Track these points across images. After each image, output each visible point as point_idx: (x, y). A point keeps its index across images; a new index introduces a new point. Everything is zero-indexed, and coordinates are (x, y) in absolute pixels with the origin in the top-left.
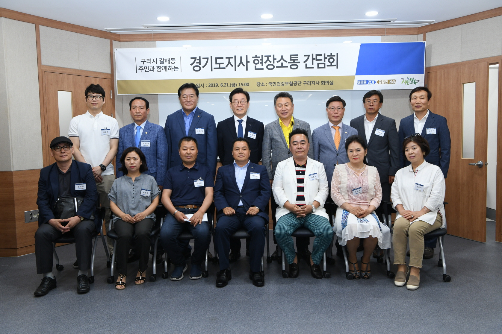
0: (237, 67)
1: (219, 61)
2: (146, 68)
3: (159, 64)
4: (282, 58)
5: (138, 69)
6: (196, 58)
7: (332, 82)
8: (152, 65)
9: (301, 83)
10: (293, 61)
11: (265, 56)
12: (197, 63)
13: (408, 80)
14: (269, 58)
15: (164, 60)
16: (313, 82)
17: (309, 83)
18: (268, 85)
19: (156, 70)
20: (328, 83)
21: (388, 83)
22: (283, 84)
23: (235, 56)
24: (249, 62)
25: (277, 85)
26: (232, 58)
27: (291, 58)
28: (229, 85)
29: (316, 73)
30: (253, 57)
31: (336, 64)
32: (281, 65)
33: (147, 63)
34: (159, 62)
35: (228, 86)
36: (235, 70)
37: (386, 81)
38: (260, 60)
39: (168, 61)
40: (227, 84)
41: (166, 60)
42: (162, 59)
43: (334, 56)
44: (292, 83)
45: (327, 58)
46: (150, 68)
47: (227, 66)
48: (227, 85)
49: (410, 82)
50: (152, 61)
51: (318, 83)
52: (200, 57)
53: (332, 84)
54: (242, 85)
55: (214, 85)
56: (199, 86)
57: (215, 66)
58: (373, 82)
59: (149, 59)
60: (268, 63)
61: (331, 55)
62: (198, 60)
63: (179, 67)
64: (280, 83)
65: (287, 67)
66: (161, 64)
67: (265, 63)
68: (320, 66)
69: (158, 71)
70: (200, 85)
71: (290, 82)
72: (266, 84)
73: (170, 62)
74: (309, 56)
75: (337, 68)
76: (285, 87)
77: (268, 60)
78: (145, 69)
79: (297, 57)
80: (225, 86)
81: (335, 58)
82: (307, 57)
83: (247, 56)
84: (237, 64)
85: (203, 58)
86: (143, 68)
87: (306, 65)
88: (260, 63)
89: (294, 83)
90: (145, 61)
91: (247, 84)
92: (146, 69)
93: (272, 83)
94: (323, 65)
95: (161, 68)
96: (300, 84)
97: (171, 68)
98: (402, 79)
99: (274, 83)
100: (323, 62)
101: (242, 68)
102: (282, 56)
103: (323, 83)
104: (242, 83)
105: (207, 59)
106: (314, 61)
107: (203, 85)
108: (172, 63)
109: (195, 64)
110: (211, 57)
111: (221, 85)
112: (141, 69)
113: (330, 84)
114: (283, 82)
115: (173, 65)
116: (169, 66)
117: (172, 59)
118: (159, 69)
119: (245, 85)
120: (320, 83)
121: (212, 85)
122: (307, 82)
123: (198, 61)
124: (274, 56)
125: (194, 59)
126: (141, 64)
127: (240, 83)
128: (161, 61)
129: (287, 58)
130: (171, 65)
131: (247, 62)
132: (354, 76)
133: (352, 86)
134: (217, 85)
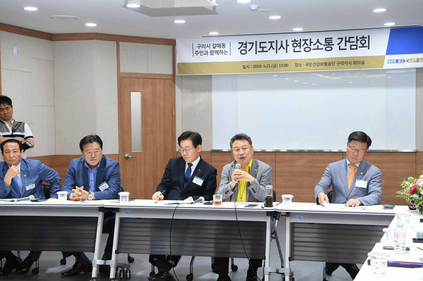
0: (278, 50)
1: (262, 45)
2: (201, 52)
3: (212, 49)
4: (318, 41)
5: (194, 53)
6: (243, 43)
7: (363, 61)
8: (206, 50)
9: (335, 63)
10: (327, 44)
11: (303, 40)
12: (244, 47)
14: (307, 41)
15: (216, 45)
16: (345, 62)
17: (342, 63)
18: (305, 65)
19: (209, 54)
20: (359, 63)
21: (418, 61)
22: (318, 64)
23: (277, 41)
24: (288, 45)
25: (313, 65)
26: (274, 42)
27: (326, 41)
28: (271, 66)
29: (349, 54)
30: (292, 41)
31: (367, 45)
32: (316, 48)
33: (202, 48)
34: (212, 47)
35: (269, 67)
36: (277, 53)
37: (415, 59)
38: (299, 43)
39: (219, 45)
40: (269, 65)
42: (214, 44)
43: (366, 38)
44: (327, 63)
45: (359, 40)
46: (204, 52)
47: (269, 50)
50: (206, 46)
51: (350, 63)
52: (246, 42)
53: (363, 63)
54: (282, 66)
55: (257, 66)
56: (245, 67)
58: (403, 61)
59: (204, 45)
60: (305, 46)
61: (363, 37)
62: (244, 44)
63: (229, 51)
64: (315, 64)
65: (322, 49)
66: (213, 48)
67: (303, 46)
68: (353, 47)
69: (211, 55)
71: (325, 62)
72: (304, 65)
73: (221, 47)
74: (342, 39)
75: (369, 49)
76: (321, 67)
77: (305, 43)
78: (200, 53)
79: (332, 40)
80: (267, 67)
81: (367, 40)
82: (340, 40)
83: (287, 40)
84: (278, 48)
85: (249, 43)
86: (199, 52)
87: (340, 47)
88: (299, 46)
89: (328, 63)
90: (200, 46)
91: (286, 65)
92: (201, 53)
93: (309, 64)
94: (356, 46)
95: (213, 52)
96: (333, 64)
97: (222, 52)
99: (310, 64)
100: (355, 43)
101: (282, 51)
102: (318, 40)
103: (355, 63)
104: (282, 64)
105: (253, 43)
106: (347, 43)
107: (248, 66)
108: (223, 47)
109: (242, 48)
110: (256, 42)
111: (264, 66)
112: (197, 53)
113: (361, 63)
114: (318, 63)
115: (224, 49)
116: (221, 51)
117: (223, 44)
118: (212, 53)
119: (285, 66)
120: (353, 63)
121: (256, 66)
122: (340, 63)
123: (245, 46)
124: (310, 39)
125: (241, 44)
126: (197, 49)
127: (280, 64)
128: (213, 46)
129: (323, 41)
130: (222, 49)
131: (287, 45)
132: (385, 56)
133: (382, 65)
134: (261, 66)
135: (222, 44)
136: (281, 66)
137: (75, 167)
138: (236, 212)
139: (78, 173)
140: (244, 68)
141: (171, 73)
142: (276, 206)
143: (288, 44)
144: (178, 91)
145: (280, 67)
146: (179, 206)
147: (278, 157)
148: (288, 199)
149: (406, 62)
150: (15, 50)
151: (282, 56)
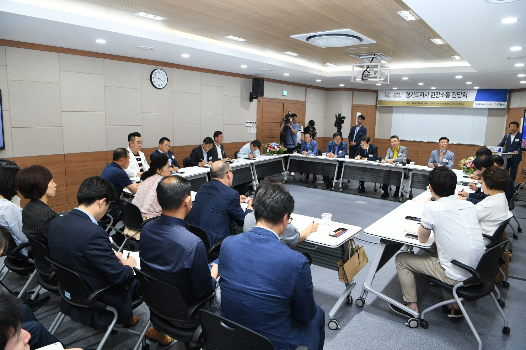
0: (424, 96)
1: (417, 94)
2: (389, 96)
3: (394, 95)
4: (443, 93)
5: (386, 96)
9: (450, 104)
10: (447, 95)
13: (498, 104)
15: (396, 93)
16: (455, 103)
17: (453, 104)
19: (393, 97)
21: (489, 105)
23: (424, 92)
26: (422, 93)
27: (447, 93)
29: (457, 100)
30: (431, 93)
31: (466, 96)
32: (442, 96)
34: (394, 94)
36: (423, 98)
45: (462, 94)
47: (420, 96)
48: (419, 103)
49: (500, 105)
50: (392, 94)
51: (457, 104)
52: (410, 92)
53: (463, 104)
58: (482, 104)
59: (390, 93)
61: (464, 93)
63: (401, 96)
65: (445, 97)
68: (459, 97)
71: (445, 103)
72: (435, 104)
74: (454, 93)
75: (466, 98)
76: (443, 105)
77: (437, 94)
79: (449, 93)
81: (466, 94)
83: (428, 92)
87: (453, 96)
88: (434, 95)
89: (447, 103)
91: (427, 103)
98: (495, 104)
99: (438, 103)
100: (460, 95)
101: (426, 97)
103: (459, 104)
105: (413, 93)
106: (457, 95)
107: (410, 103)
111: (417, 103)
114: (442, 103)
115: (399, 95)
117: (399, 93)
118: (394, 97)
121: (413, 103)
124: (439, 92)
125: (407, 93)
129: (445, 93)
130: (398, 95)
131: (428, 95)
132: (474, 102)
133: (472, 106)
134: (415, 103)
136: (425, 103)
137: (331, 144)
138: (391, 167)
139: (332, 147)
140: (408, 104)
141: (374, 104)
142: (407, 166)
144: (378, 113)
146: (368, 163)
147: (420, 144)
148: (413, 164)
149: (484, 104)
150: (312, 95)
151: (425, 99)
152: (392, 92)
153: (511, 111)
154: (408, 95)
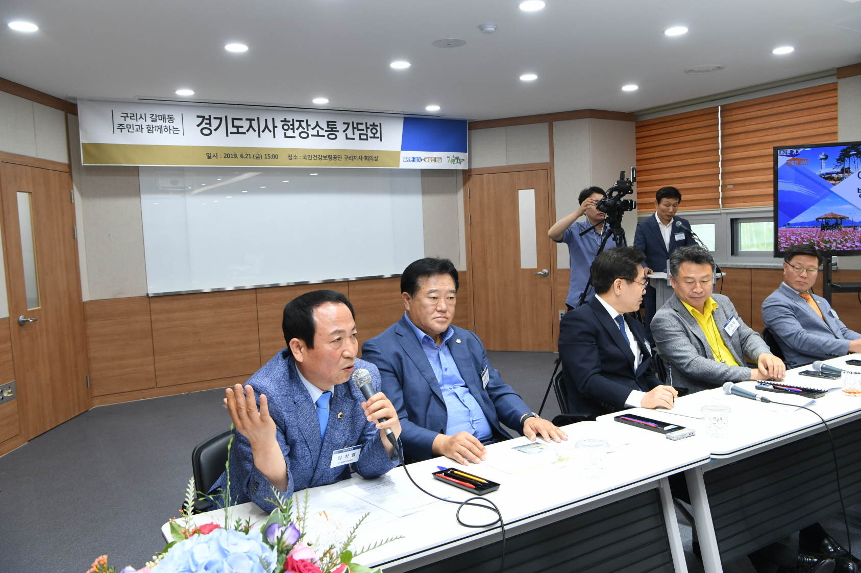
0: (261, 133)
1: (237, 123)
2: (129, 126)
3: (149, 122)
4: (317, 125)
5: (116, 127)
6: (205, 116)
7: (376, 157)
8: (139, 123)
9: (341, 157)
10: (330, 129)
11: (297, 121)
12: (206, 124)
13: (453, 158)
14: (302, 123)
15: (157, 117)
16: (355, 156)
17: (351, 158)
18: (302, 158)
19: (145, 130)
20: (372, 159)
21: (435, 161)
22: (320, 157)
23: (258, 118)
24: (276, 127)
25: (313, 159)
26: (254, 120)
27: (328, 125)
28: (252, 156)
29: (358, 145)
30: (282, 121)
31: (379, 136)
32: (316, 134)
33: (131, 119)
34: (149, 118)
35: (250, 158)
36: (259, 136)
37: (432, 158)
38: (291, 125)
39: (163, 118)
40: (249, 154)
41: (160, 117)
42: (153, 115)
43: (377, 126)
44: (331, 157)
45: (369, 128)
46: (135, 127)
47: (248, 131)
48: (249, 156)
49: (456, 161)
50: (139, 117)
51: (361, 157)
52: (210, 116)
53: (376, 160)
55: (231, 155)
56: (211, 157)
57: (231, 129)
58: (420, 160)
59: (133, 114)
61: (374, 125)
62: (207, 119)
63: (180, 129)
64: (316, 156)
65: (324, 136)
66: (152, 121)
67: (297, 129)
68: (363, 137)
69: (148, 133)
70: (212, 155)
71: (329, 155)
72: (300, 157)
73: (167, 120)
74: (348, 124)
75: (381, 141)
76: (324, 161)
77: (300, 125)
78: (127, 128)
79: (335, 125)
80: (246, 158)
81: (378, 128)
82: (347, 125)
83: (273, 119)
84: (262, 129)
85: (215, 118)
86: (125, 126)
87: (346, 134)
88: (291, 129)
89: (333, 157)
90: (127, 117)
91: (275, 156)
92: (130, 128)
93: (307, 156)
94: (366, 136)
95: (153, 128)
96: (340, 159)
97: (168, 128)
98: (448, 157)
99: (309, 156)
100: (364, 132)
101: (267, 135)
102: (317, 122)
103: (367, 158)
105: (221, 119)
106: (355, 130)
107: (216, 155)
108: (170, 121)
110: (226, 117)
111: (242, 156)
112: (121, 127)
113: (374, 160)
114: (320, 155)
115: (171, 125)
116: (166, 127)
118: (150, 129)
119: (273, 157)
120: (364, 159)
121: (229, 155)
122: (348, 157)
123: (208, 121)
124: (307, 121)
125: (201, 119)
126: (122, 121)
127: (266, 155)
128: (152, 118)
129: (325, 126)
130: (167, 124)
131: (274, 127)
132: (400, 152)
133: (398, 164)
134: (236, 156)
135: (168, 115)
136: (268, 156)
140: (209, 157)
141: (66, 160)
143: (275, 125)
145: (266, 158)
147: (261, 296)
149: (423, 161)
151: (267, 141)
152: (139, 111)
153: (475, 179)
154: (206, 125)
